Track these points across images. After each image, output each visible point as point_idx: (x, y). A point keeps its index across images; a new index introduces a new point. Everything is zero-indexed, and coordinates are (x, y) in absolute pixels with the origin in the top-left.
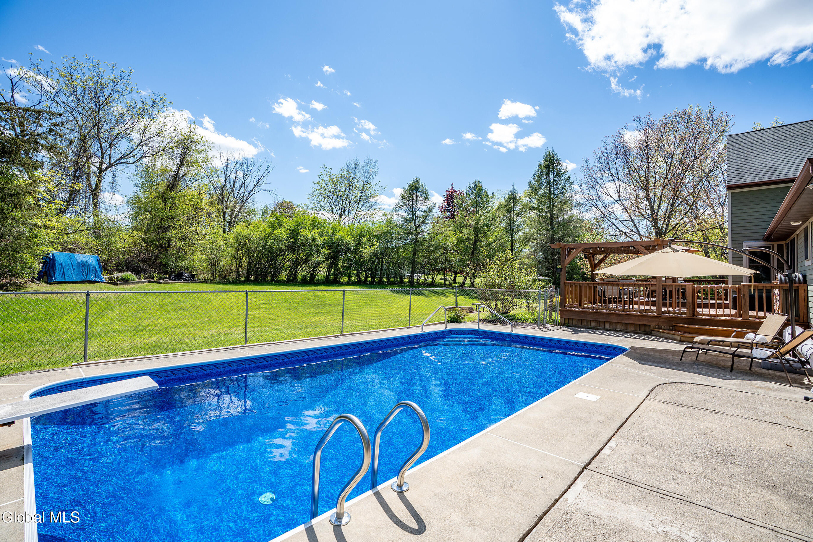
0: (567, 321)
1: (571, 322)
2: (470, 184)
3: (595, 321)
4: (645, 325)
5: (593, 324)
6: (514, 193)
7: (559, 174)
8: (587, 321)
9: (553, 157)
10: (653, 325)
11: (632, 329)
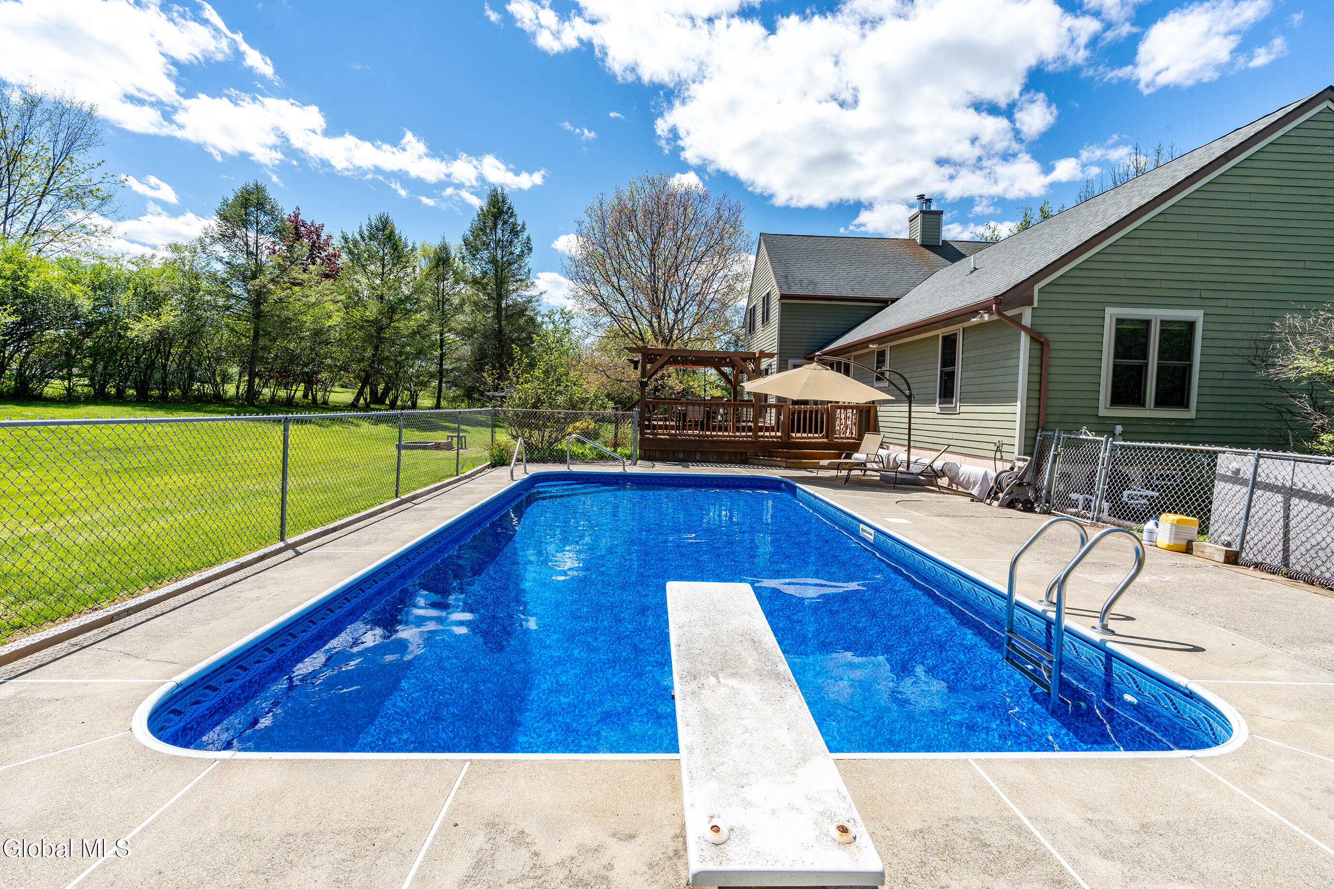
0: (648, 454)
1: (653, 454)
2: (369, 219)
3: (684, 452)
4: (741, 453)
5: (681, 456)
6: (444, 249)
7: (515, 232)
8: (674, 452)
9: (503, 201)
10: (750, 452)
11: (726, 458)
